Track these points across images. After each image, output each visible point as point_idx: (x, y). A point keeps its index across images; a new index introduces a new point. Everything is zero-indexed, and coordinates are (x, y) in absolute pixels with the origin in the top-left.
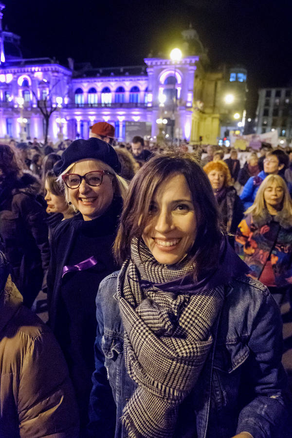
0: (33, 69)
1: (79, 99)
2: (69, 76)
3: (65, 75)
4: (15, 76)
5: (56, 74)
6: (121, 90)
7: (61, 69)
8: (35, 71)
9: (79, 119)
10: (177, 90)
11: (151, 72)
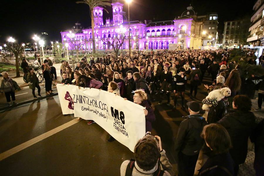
0: (133, 25)
1: (148, 34)
2: (145, 26)
5: (141, 27)
6: (164, 30)
11: (175, 24)
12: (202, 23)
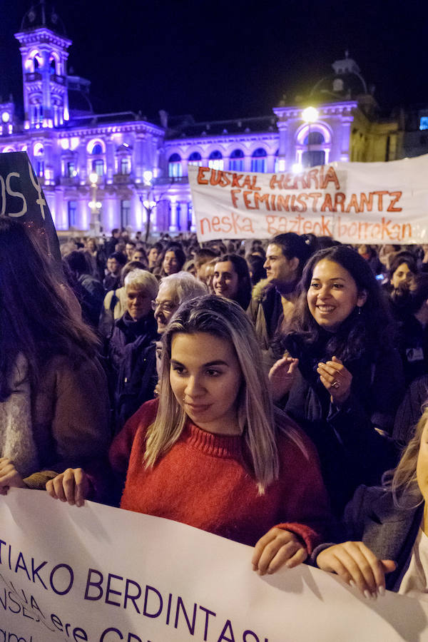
0: (109, 129)
1: (175, 170)
2: (161, 136)
3: (155, 135)
4: (84, 140)
5: (142, 135)
6: (238, 154)
7: (150, 128)
8: (112, 132)
9: (173, 199)
10: (324, 153)
11: (282, 127)
12: (394, 126)
